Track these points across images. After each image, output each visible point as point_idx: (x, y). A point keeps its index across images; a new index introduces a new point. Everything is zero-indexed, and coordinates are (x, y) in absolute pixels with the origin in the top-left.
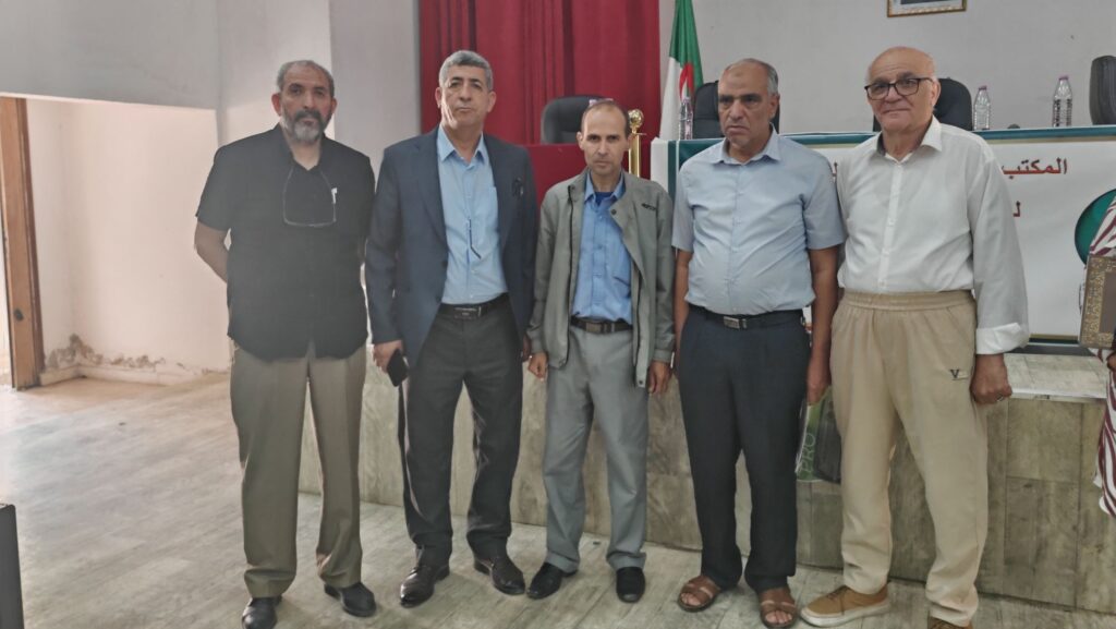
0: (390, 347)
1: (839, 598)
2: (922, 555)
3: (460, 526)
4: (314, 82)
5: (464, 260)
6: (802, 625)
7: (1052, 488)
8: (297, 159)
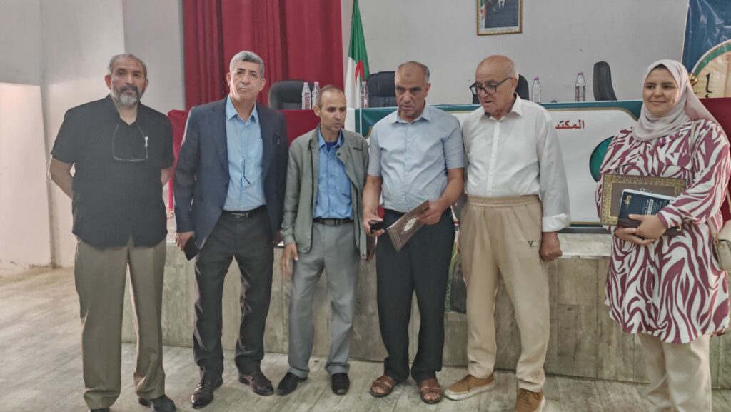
0: (187, 235)
1: (467, 382)
2: (512, 354)
4: (133, 68)
5: (239, 185)
6: (445, 400)
7: (583, 309)
8: (122, 117)
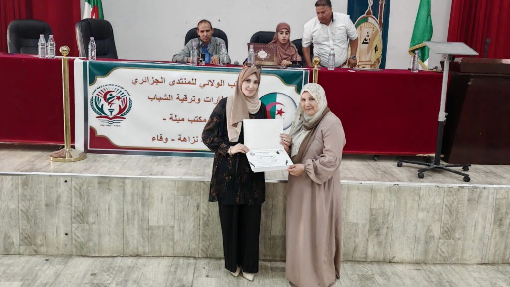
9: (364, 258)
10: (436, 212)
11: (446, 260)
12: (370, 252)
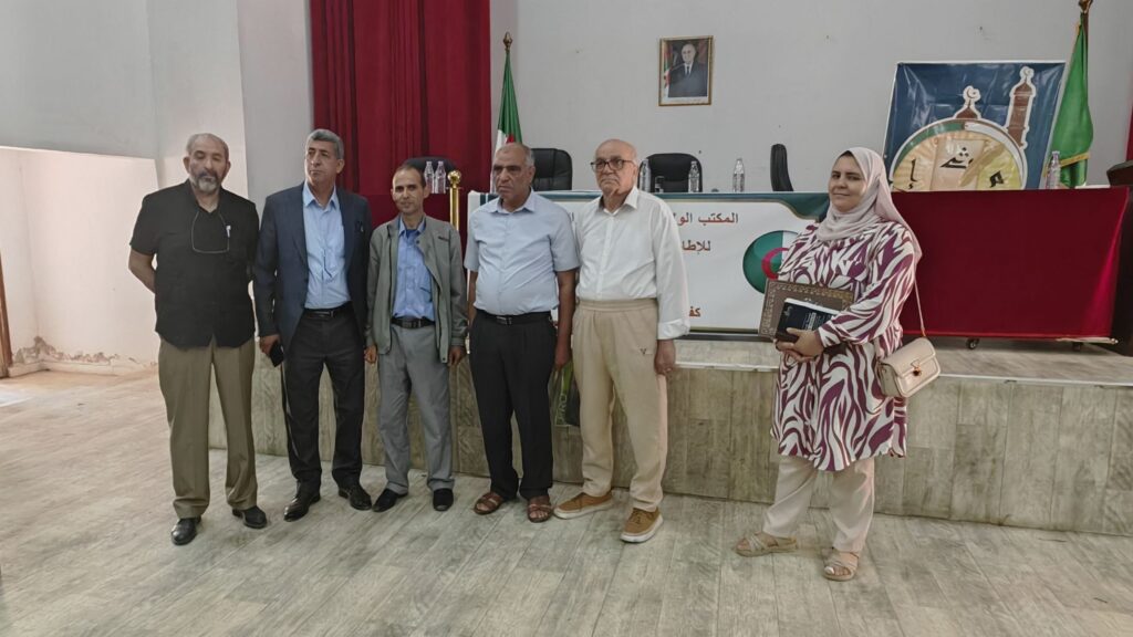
0: (271, 339)
1: (580, 501)
3: (327, 467)
4: (214, 150)
5: (320, 278)
6: (554, 518)
7: (715, 425)
8: (201, 205)
9: (945, 513)
10: (1097, 435)
11: (1122, 529)
12: (959, 502)
